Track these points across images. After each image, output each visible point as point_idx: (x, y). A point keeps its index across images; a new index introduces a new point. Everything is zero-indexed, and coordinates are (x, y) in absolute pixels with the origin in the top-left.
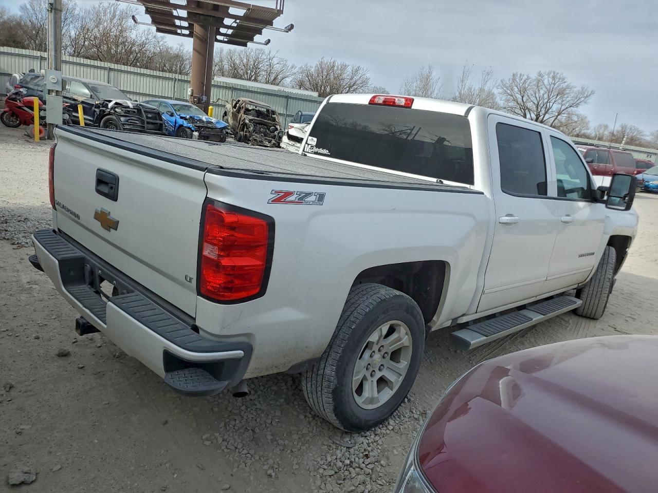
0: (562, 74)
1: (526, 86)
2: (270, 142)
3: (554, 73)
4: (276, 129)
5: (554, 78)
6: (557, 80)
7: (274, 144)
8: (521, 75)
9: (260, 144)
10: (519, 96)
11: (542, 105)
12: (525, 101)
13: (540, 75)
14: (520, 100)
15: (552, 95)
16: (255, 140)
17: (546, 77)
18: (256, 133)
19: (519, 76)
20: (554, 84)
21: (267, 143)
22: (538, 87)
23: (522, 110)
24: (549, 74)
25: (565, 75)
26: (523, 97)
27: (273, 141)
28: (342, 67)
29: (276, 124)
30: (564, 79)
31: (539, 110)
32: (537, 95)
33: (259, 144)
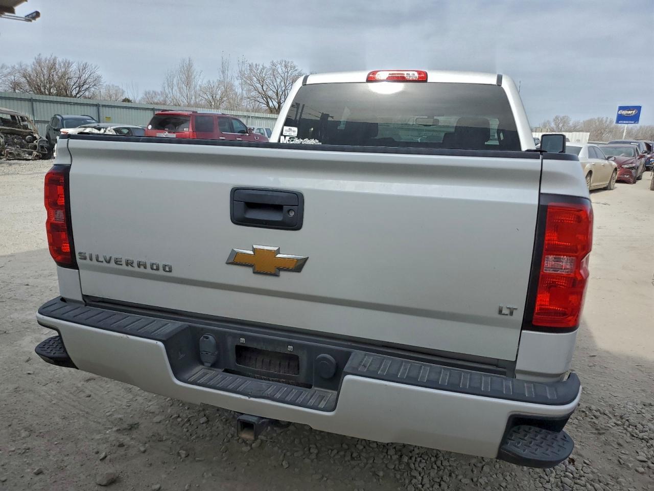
0: (292, 62)
1: (264, 75)
2: (30, 154)
3: (285, 61)
4: (35, 138)
5: (286, 66)
6: (289, 69)
7: (37, 156)
8: (256, 65)
9: (19, 158)
10: (259, 86)
11: (281, 93)
12: (265, 90)
13: (273, 64)
14: (260, 90)
15: (288, 82)
16: (10, 153)
17: (279, 66)
18: (8, 145)
19: (255, 66)
20: (288, 72)
21: (27, 155)
22: (274, 75)
23: (265, 99)
24: (281, 63)
25: (295, 63)
26: (262, 86)
27: (35, 153)
28: (64, 64)
29: (32, 132)
30: (294, 67)
31: (279, 97)
32: (275, 84)
33: (17, 157)
